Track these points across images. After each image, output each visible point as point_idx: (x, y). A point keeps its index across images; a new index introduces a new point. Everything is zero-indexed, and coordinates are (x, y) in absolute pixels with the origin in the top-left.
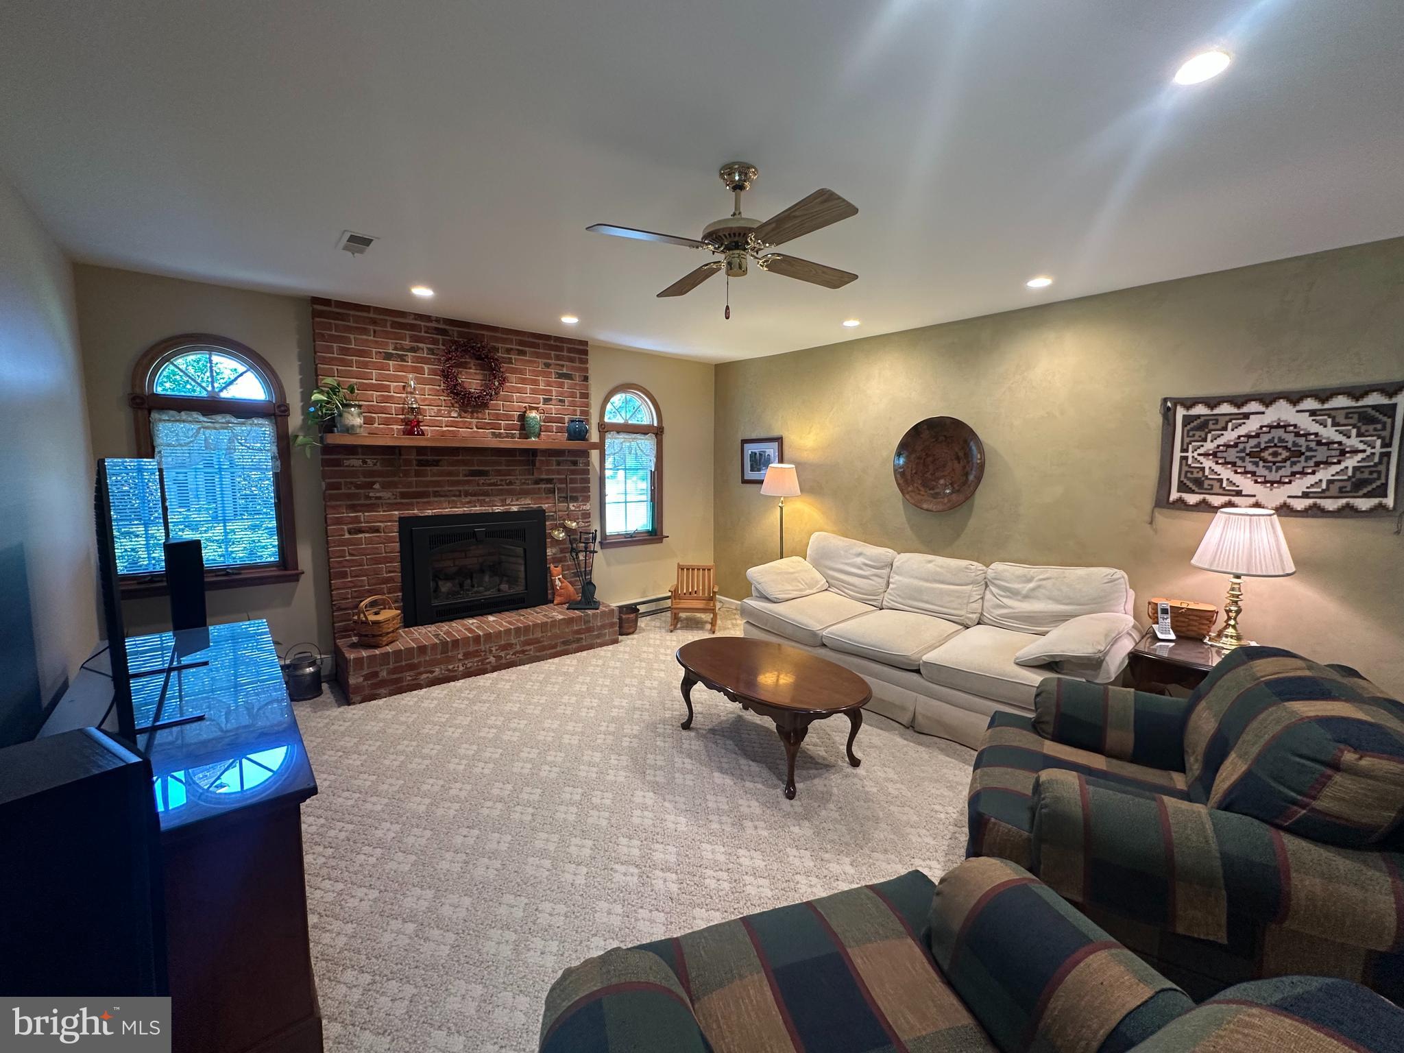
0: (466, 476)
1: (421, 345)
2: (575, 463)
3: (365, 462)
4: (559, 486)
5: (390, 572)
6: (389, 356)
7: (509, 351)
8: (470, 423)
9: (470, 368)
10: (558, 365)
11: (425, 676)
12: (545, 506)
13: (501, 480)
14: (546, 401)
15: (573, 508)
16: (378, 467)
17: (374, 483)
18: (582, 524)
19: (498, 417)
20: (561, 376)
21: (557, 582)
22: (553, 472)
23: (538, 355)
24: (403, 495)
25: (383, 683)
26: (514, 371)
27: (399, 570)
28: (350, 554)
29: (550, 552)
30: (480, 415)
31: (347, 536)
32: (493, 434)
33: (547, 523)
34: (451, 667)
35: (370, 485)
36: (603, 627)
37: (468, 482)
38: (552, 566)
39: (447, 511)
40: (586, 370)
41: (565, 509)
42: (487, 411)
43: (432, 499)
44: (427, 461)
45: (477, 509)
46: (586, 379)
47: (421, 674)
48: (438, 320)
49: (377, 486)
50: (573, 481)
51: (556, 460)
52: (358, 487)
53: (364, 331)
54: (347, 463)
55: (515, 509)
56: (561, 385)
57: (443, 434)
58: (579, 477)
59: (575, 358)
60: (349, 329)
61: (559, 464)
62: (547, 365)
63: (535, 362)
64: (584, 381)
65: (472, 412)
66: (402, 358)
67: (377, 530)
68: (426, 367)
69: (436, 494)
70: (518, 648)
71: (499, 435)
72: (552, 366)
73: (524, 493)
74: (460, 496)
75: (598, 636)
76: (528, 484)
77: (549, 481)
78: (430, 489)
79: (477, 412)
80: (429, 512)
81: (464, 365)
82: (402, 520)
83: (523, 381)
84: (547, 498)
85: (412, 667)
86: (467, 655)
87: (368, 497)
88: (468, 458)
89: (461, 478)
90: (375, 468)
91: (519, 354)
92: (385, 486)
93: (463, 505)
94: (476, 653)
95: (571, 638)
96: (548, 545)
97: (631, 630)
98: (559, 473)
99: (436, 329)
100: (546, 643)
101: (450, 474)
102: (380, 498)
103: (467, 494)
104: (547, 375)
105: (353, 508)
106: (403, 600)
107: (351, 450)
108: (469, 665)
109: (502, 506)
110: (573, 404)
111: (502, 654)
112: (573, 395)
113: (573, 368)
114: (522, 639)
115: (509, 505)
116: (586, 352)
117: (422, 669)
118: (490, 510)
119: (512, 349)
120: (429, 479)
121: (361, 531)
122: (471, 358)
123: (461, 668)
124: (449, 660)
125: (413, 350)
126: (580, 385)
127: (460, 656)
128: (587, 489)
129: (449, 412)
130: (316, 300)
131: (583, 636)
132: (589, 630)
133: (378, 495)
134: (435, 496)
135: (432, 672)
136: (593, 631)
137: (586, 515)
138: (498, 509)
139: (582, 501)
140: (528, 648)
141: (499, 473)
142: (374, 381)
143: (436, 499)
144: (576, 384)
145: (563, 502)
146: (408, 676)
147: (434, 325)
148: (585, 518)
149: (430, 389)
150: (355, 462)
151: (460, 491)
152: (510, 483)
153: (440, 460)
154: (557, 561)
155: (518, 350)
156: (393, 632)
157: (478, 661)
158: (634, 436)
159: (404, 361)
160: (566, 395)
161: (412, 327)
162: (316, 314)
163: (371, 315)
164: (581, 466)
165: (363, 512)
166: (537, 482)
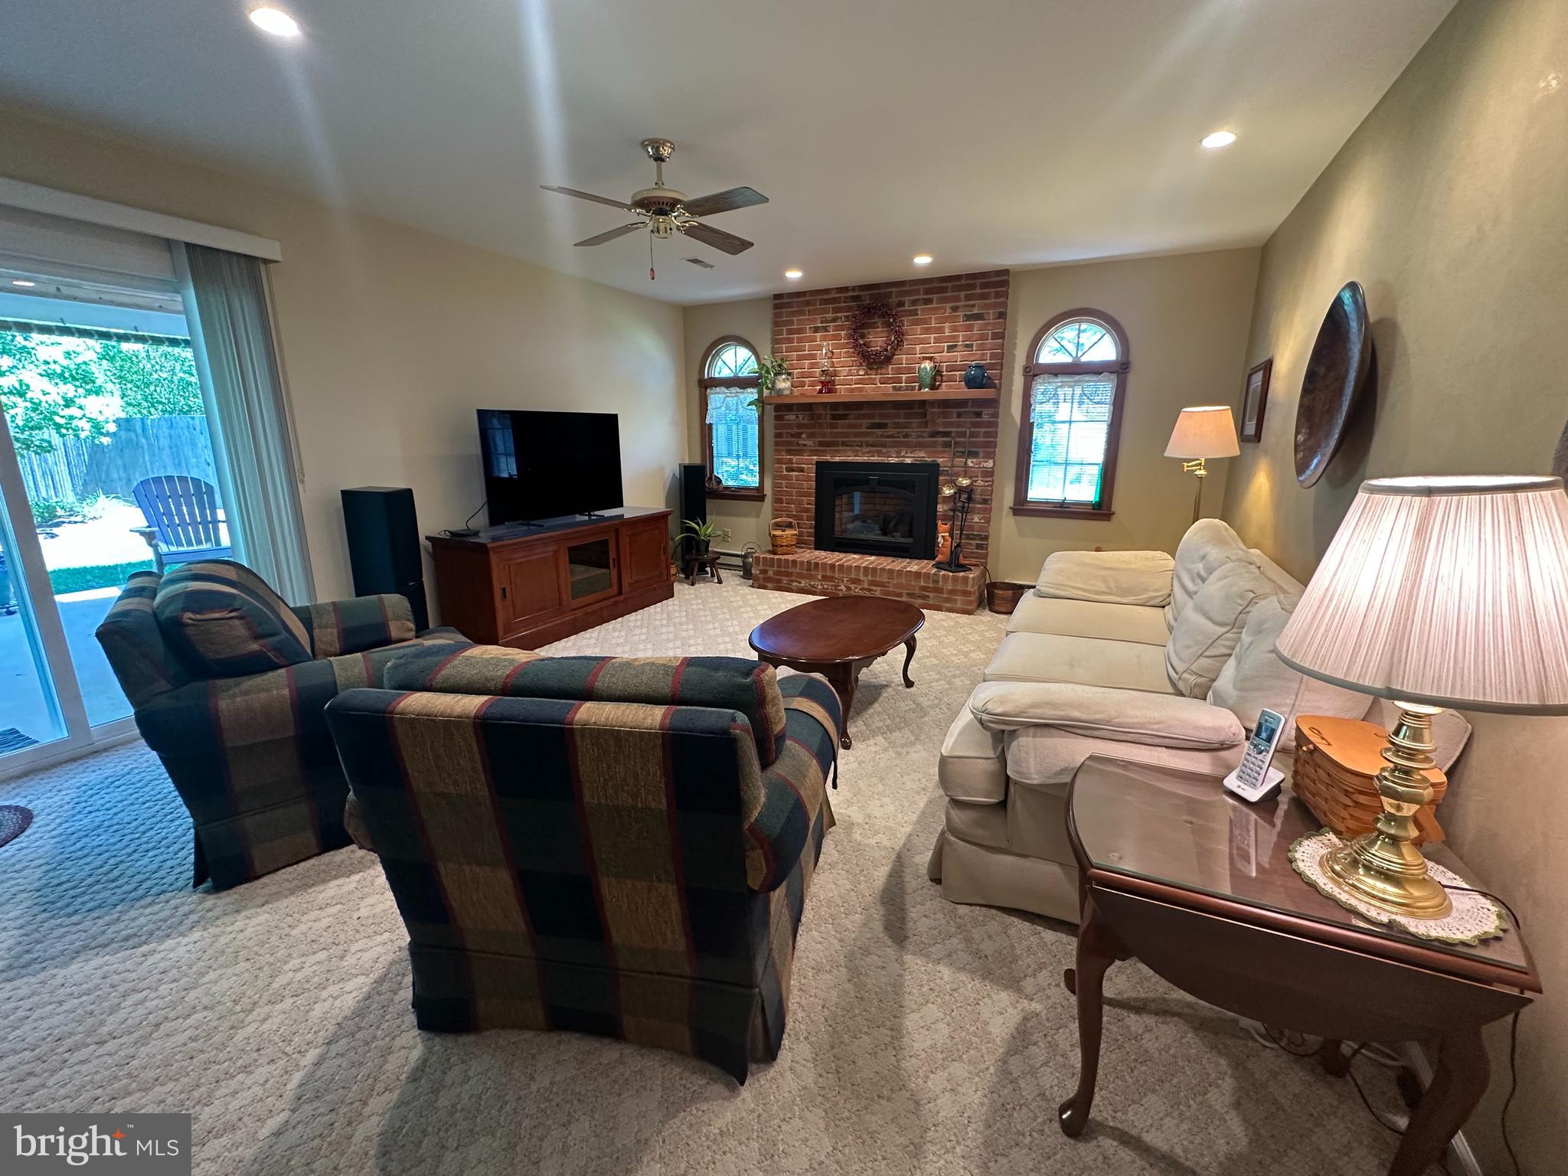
0: (867, 428)
1: (839, 315)
2: (979, 415)
3: (797, 417)
4: (958, 439)
5: (808, 504)
6: (816, 330)
7: (914, 302)
8: (875, 379)
9: (878, 327)
10: (968, 306)
11: (795, 584)
12: (940, 460)
13: (898, 433)
14: (951, 348)
15: (971, 465)
16: (806, 421)
17: (801, 433)
18: (980, 483)
19: (899, 371)
20: (968, 318)
21: (940, 540)
22: (951, 424)
23: (945, 300)
24: (821, 444)
25: (769, 579)
26: (917, 323)
27: (813, 503)
28: (787, 487)
29: (940, 508)
30: (883, 371)
31: (785, 473)
32: (894, 387)
33: (940, 478)
34: (813, 583)
35: (799, 435)
36: (952, 592)
37: (868, 434)
38: (939, 522)
39: (850, 459)
40: (1005, 305)
41: (963, 464)
42: (890, 367)
43: (841, 448)
44: (839, 415)
45: (875, 459)
46: (1002, 315)
47: (793, 581)
48: (853, 289)
49: (804, 436)
50: (972, 435)
51: (957, 412)
52: (793, 436)
53: (802, 313)
54: (787, 417)
55: (908, 461)
56: (969, 328)
57: (852, 390)
58: (983, 430)
59: (990, 293)
60: (793, 314)
61: (959, 415)
62: (955, 309)
63: (940, 308)
64: (998, 318)
65: (877, 369)
66: (825, 329)
67: (802, 470)
68: (843, 333)
69: (844, 444)
70: (866, 586)
71: (900, 388)
72: (960, 310)
73: (920, 446)
74: (861, 446)
75: (947, 600)
76: (923, 437)
77: (947, 434)
78: (840, 439)
79: (881, 368)
80: (837, 459)
81: (873, 326)
82: (818, 463)
83: (927, 331)
84: (944, 452)
85: (789, 575)
86: (824, 578)
87: (798, 444)
88: (871, 412)
89: (865, 430)
90: (804, 422)
91: (925, 304)
92: (810, 436)
93: (864, 454)
94: (831, 579)
95: (917, 592)
96: (940, 500)
98: (959, 425)
99: (852, 297)
100: (891, 589)
101: (855, 426)
102: (805, 445)
103: (868, 445)
104: (953, 319)
105: (789, 452)
106: (815, 527)
107: (789, 407)
108: (826, 586)
109: (898, 457)
110: (982, 347)
111: (853, 586)
112: (983, 337)
113: (986, 306)
114: (870, 578)
115: (903, 457)
116: (1005, 283)
117: (794, 578)
118: (885, 460)
119: (918, 300)
120: (840, 430)
121: (793, 471)
122: (879, 317)
123: (820, 587)
124: (812, 577)
125: (834, 320)
126: (992, 324)
127: (820, 577)
128: (994, 445)
129: (858, 371)
130: (777, 296)
131: (931, 595)
132: (938, 590)
133: (804, 443)
134: (843, 445)
135: (800, 583)
136: (942, 593)
137: (989, 474)
138: (893, 460)
139: (983, 457)
140: (874, 588)
141: (897, 425)
142: (806, 352)
143: (844, 448)
144: (988, 324)
145: (960, 457)
146: (785, 580)
147: (851, 294)
148: (987, 477)
149: (846, 353)
150: (791, 417)
151: (862, 442)
152: (906, 436)
153: (848, 414)
154: (945, 518)
155: (925, 299)
156: (787, 546)
157: (832, 586)
158: (1077, 378)
159: (827, 331)
160: (974, 339)
161: (834, 300)
162: (776, 307)
163: (808, 298)
164: (985, 418)
165: (795, 455)
166: (934, 434)
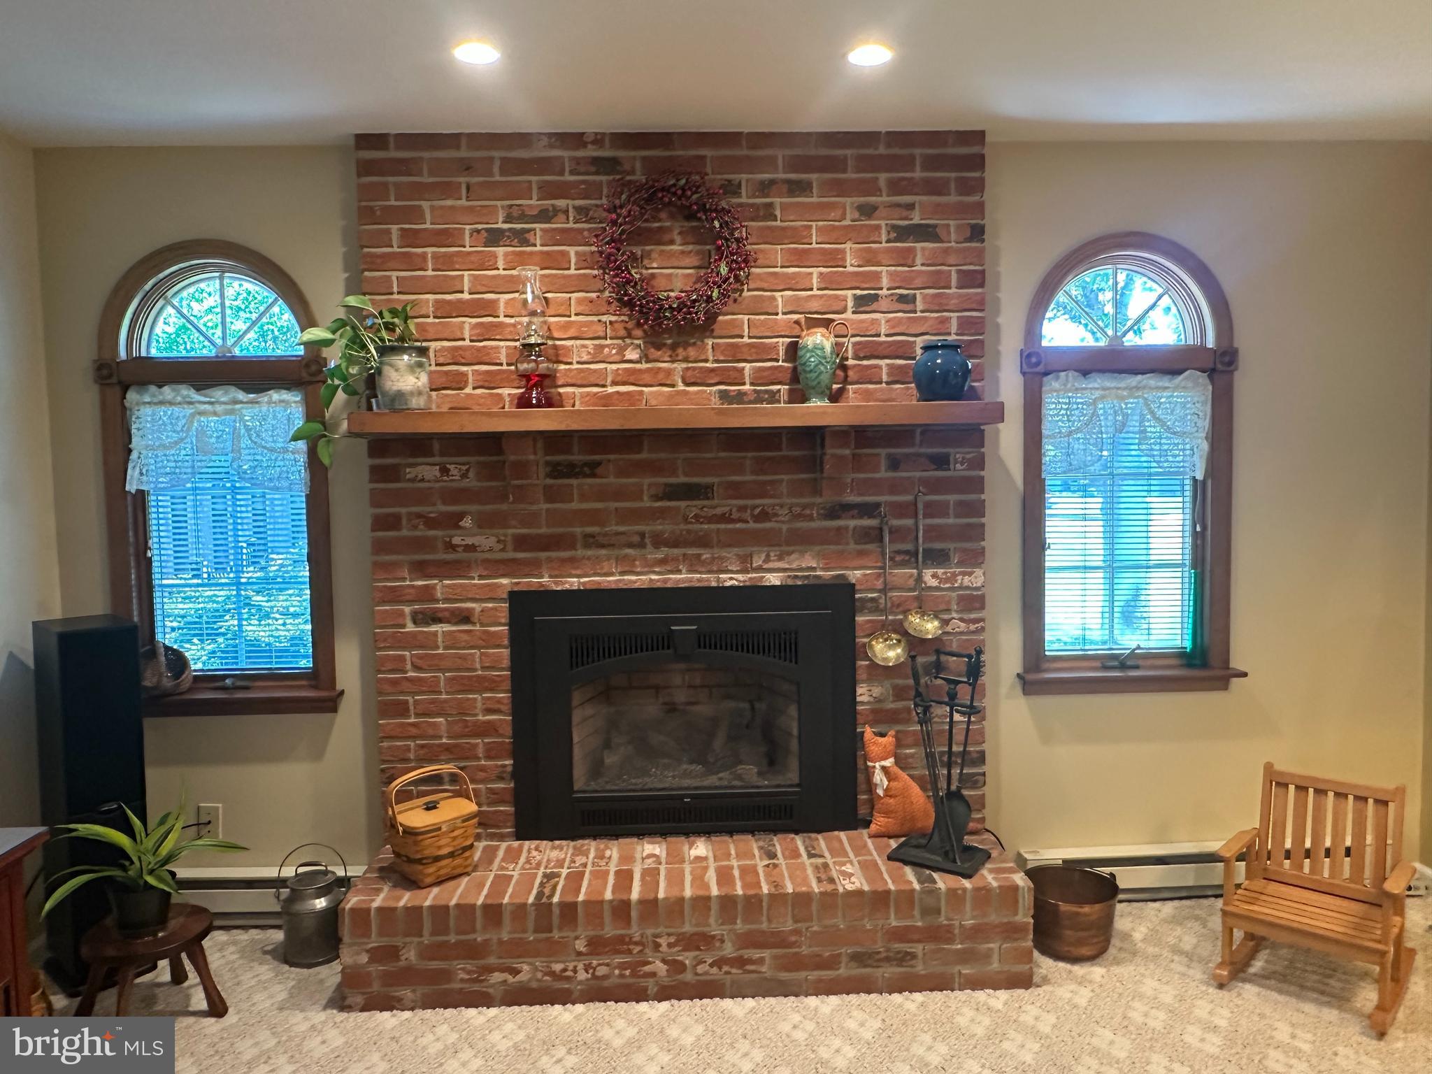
0: (657, 498)
1: (561, 203)
2: (941, 462)
3: (445, 471)
4: (896, 522)
5: (489, 711)
6: (495, 237)
7: (765, 188)
8: (669, 372)
9: (672, 242)
10: (899, 205)
11: (497, 977)
12: (855, 575)
13: (742, 509)
14: (863, 303)
15: (933, 583)
16: (472, 482)
17: (461, 516)
18: (957, 625)
19: (736, 354)
20: (902, 233)
21: (879, 777)
22: (876, 486)
23: (841, 189)
24: (522, 543)
25: (407, 976)
26: (775, 237)
27: (506, 708)
28: (416, 668)
29: (864, 694)
30: (692, 352)
31: (411, 627)
32: (724, 396)
33: (860, 619)
34: (558, 967)
35: (453, 521)
36: (977, 933)
37: (661, 514)
38: (868, 732)
39: (613, 580)
40: (980, 208)
41: (911, 582)
42: (710, 342)
43: (580, 552)
44: (572, 466)
45: (683, 578)
46: (977, 233)
47: (490, 970)
48: (599, 139)
49: (467, 522)
50: (933, 510)
51: (889, 456)
52: (431, 523)
53: (448, 190)
54: (410, 472)
55: (774, 579)
56: (905, 258)
57: (607, 400)
58: (952, 498)
59: (948, 180)
60: (421, 191)
61: (894, 464)
62: (867, 211)
63: (832, 206)
64: (970, 239)
65: (674, 347)
66: (522, 238)
67: (465, 618)
68: (572, 251)
69: (591, 541)
70: (729, 950)
71: (740, 398)
72: (881, 212)
73: (800, 540)
74: (642, 545)
75: (966, 957)
76: (811, 518)
77: (868, 510)
78: (578, 530)
79: (686, 345)
80: (572, 583)
81: (657, 237)
82: (517, 599)
83: (801, 259)
84: (861, 554)
85: (472, 951)
86: (597, 946)
87: (451, 547)
88: (663, 455)
89: (647, 503)
90: (466, 483)
91: (791, 193)
92: (485, 523)
93: (650, 566)
94: (619, 945)
95: (879, 946)
96: (861, 674)
97: (1085, 951)
98: (894, 488)
99: (595, 161)
100: (805, 950)
101: (619, 495)
102: (471, 548)
103: (658, 542)
104: (864, 236)
105: (421, 569)
106: (515, 775)
107: (419, 445)
108: (602, 971)
109: (744, 571)
110: (938, 305)
111: (687, 958)
112: (939, 281)
113: (939, 210)
114: (740, 926)
115: (760, 569)
116: (978, 162)
117: (492, 960)
118: (711, 580)
119: (772, 182)
120: (575, 505)
121: (437, 620)
122: (672, 217)
123: (582, 976)
124: (555, 949)
125: (544, 216)
126: (958, 251)
127: (580, 945)
128: (978, 532)
129: (622, 350)
130: (365, 141)
131: (918, 949)
132: (938, 935)
133: (469, 541)
134: (587, 546)
135: (516, 972)
136: (951, 940)
137: (974, 602)
138: (732, 579)
139: (961, 563)
140: (756, 954)
141: (736, 490)
142: (466, 296)
143: (589, 553)
144: (946, 251)
145: (903, 564)
146: (462, 970)
147: (591, 152)
148: (970, 610)
149: (579, 301)
150: (426, 471)
151: (642, 535)
152: (764, 516)
153: (599, 464)
154: (883, 718)
155: (789, 182)
156: (451, 855)
157: (622, 966)
158: (1134, 380)
159: (526, 242)
160: (918, 283)
161: (542, 165)
162: (365, 168)
163: (464, 153)
164: (959, 470)
165: (442, 577)
166: (835, 511)
